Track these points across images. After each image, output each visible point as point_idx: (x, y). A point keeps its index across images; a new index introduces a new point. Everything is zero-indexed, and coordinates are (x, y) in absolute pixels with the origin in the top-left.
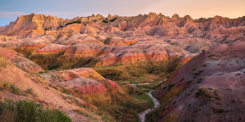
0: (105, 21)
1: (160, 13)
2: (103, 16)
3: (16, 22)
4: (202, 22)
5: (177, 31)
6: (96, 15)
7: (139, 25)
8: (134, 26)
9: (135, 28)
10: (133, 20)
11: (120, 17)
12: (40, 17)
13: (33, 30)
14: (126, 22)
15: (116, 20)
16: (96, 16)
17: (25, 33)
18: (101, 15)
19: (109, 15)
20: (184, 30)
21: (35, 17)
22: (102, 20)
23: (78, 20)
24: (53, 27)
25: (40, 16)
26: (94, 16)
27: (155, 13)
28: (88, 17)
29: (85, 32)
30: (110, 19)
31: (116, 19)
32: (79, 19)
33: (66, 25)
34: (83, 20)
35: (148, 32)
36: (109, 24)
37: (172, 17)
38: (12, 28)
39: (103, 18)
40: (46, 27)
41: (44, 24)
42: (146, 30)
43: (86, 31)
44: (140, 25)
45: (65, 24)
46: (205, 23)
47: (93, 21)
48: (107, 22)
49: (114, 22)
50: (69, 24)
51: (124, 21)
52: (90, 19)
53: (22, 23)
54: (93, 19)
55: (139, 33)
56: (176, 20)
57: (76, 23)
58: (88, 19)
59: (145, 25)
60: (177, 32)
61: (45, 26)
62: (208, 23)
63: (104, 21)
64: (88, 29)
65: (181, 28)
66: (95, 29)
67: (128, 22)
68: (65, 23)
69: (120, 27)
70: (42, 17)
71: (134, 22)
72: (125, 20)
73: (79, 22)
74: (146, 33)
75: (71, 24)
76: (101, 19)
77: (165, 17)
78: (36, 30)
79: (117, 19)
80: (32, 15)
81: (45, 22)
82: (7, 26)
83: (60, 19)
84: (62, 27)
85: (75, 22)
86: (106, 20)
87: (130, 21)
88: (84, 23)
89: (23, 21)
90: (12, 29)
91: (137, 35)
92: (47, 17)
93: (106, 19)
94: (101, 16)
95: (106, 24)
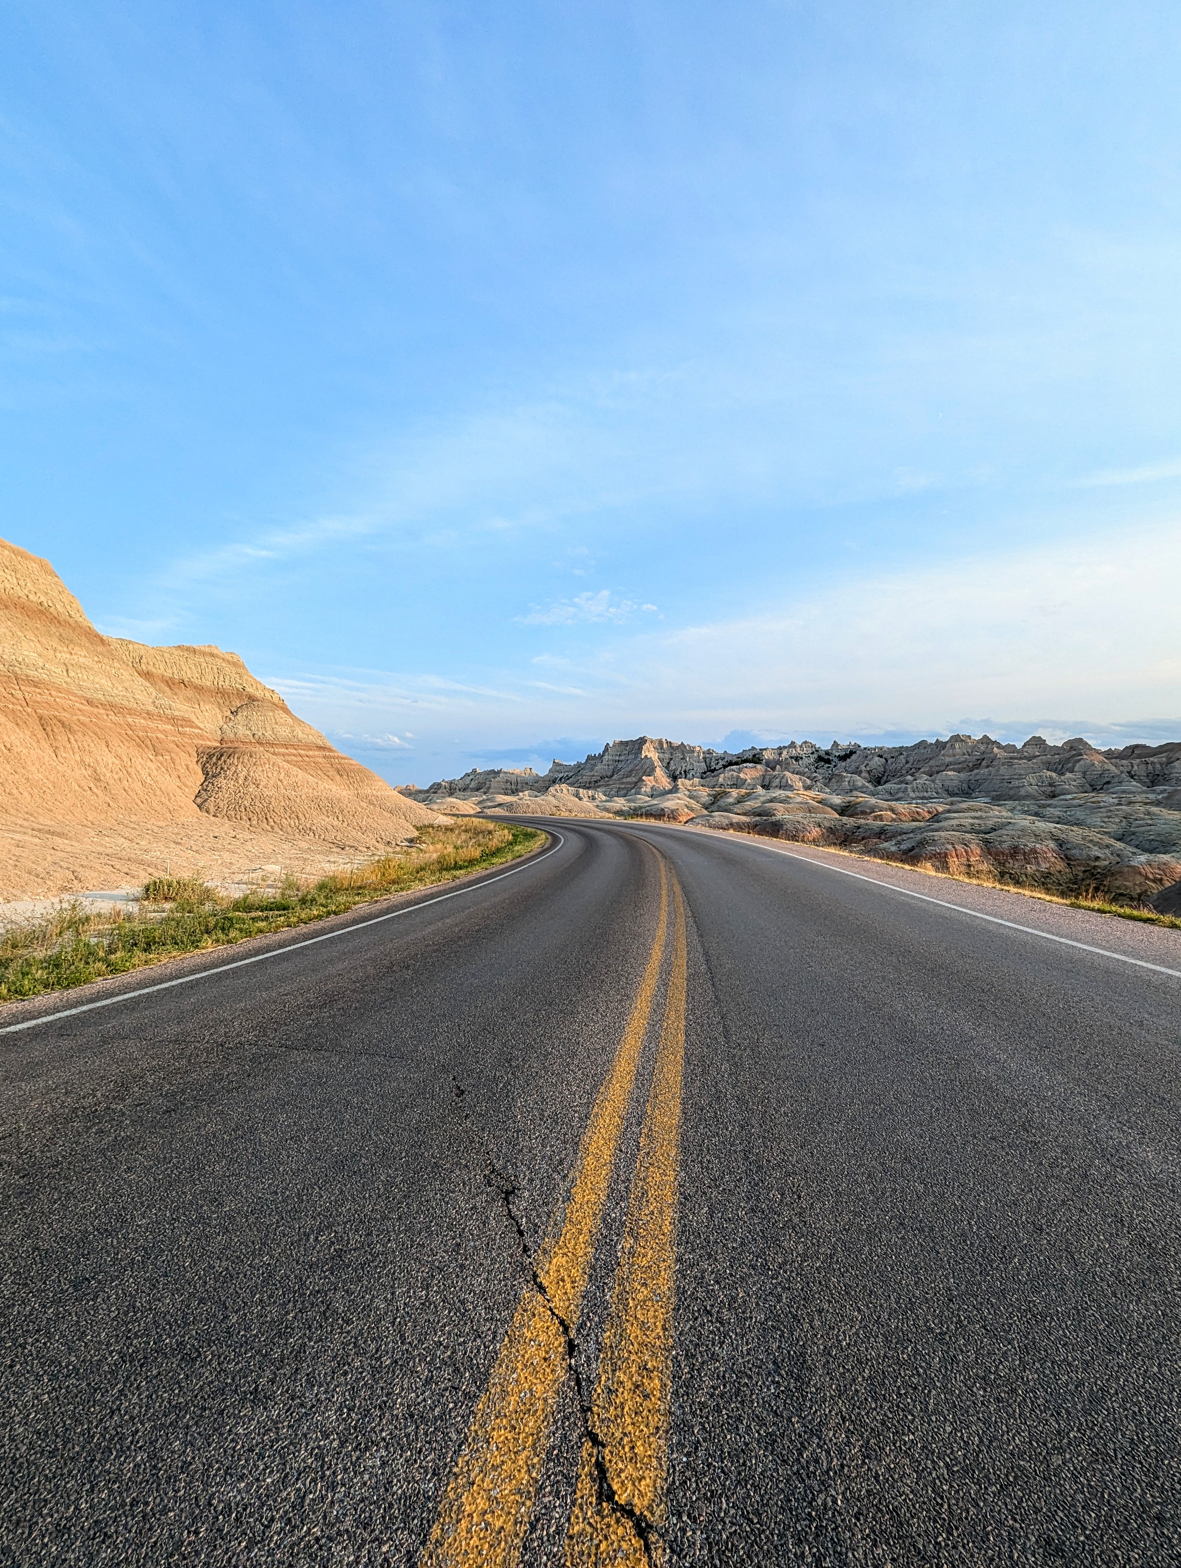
0: (823, 759)
1: (985, 736)
2: (817, 746)
3: (601, 756)
4: (1139, 756)
5: (1051, 785)
6: (798, 743)
7: (920, 769)
8: (904, 772)
9: (909, 778)
10: (902, 757)
11: (865, 749)
12: (660, 745)
13: (644, 778)
14: (883, 760)
15: (854, 757)
16: (801, 746)
17: (623, 783)
18: (814, 743)
19: (835, 744)
20: (1074, 783)
21: (647, 744)
22: (816, 756)
23: (754, 756)
24: (692, 772)
25: (660, 742)
26: (795, 747)
27: (969, 737)
28: (780, 748)
29: (774, 785)
30: (837, 754)
31: (852, 753)
32: (755, 752)
33: (725, 767)
34: (767, 755)
35: (950, 789)
36: (835, 766)
37: (1024, 746)
38: (592, 770)
39: (817, 751)
40: (675, 770)
41: (668, 763)
42: (947, 783)
43: (776, 782)
44: (922, 770)
45: (720, 765)
46: (1152, 759)
47: (792, 758)
48: (828, 761)
49: (848, 760)
50: (731, 764)
51: (877, 759)
52: (785, 753)
53: (617, 758)
54: (794, 753)
55: (927, 792)
56: (1037, 754)
57: (750, 762)
58: (780, 754)
59: (937, 769)
60: (1050, 789)
61: (672, 767)
62: (1164, 759)
63: (820, 759)
64: (783, 778)
65: (1062, 777)
66: (800, 779)
67: (887, 761)
68: (721, 763)
69: (864, 774)
70: (665, 746)
71: (904, 761)
72: (881, 756)
73: (755, 758)
74: (947, 791)
75: (736, 764)
76: (812, 753)
77: (999, 746)
78: (652, 778)
79: (855, 752)
80: (642, 741)
81: (671, 759)
82: (579, 765)
83: (709, 752)
84: (713, 771)
85: (746, 761)
86: (826, 757)
87: (893, 757)
88: (767, 765)
89: (620, 755)
90: (592, 773)
91: (921, 795)
92: (678, 747)
93: (827, 753)
94: (813, 746)
95: (827, 765)
